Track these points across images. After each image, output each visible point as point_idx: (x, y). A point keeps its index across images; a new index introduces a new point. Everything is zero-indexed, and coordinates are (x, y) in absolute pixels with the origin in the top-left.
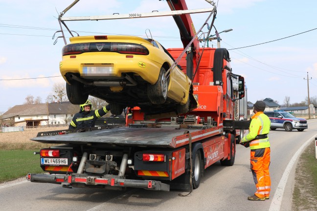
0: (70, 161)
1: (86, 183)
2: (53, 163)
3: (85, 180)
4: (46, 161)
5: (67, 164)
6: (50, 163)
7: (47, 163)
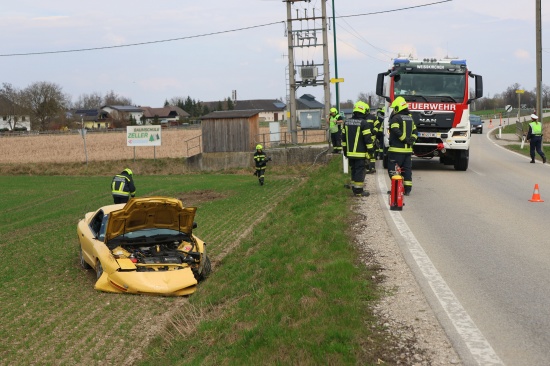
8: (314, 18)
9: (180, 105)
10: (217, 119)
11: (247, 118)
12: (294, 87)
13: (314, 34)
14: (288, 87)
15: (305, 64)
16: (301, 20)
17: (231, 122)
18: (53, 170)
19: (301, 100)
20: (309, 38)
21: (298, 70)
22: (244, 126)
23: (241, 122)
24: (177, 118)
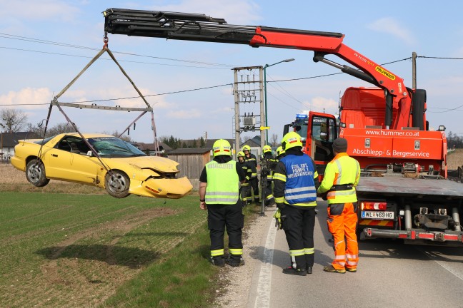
0: (397, 214)
1: (432, 239)
2: (376, 217)
3: (431, 236)
4: (367, 215)
5: (393, 218)
6: (373, 217)
7: (369, 217)
8: (254, 82)
9: (165, 142)
10: (180, 154)
11: (201, 154)
12: (238, 132)
13: (254, 93)
14: (234, 131)
15: (247, 115)
16: (244, 83)
17: (190, 157)
18: (59, 189)
19: (254, 140)
20: (250, 96)
21: (242, 119)
22: (199, 160)
23: (197, 156)
24: (163, 151)
